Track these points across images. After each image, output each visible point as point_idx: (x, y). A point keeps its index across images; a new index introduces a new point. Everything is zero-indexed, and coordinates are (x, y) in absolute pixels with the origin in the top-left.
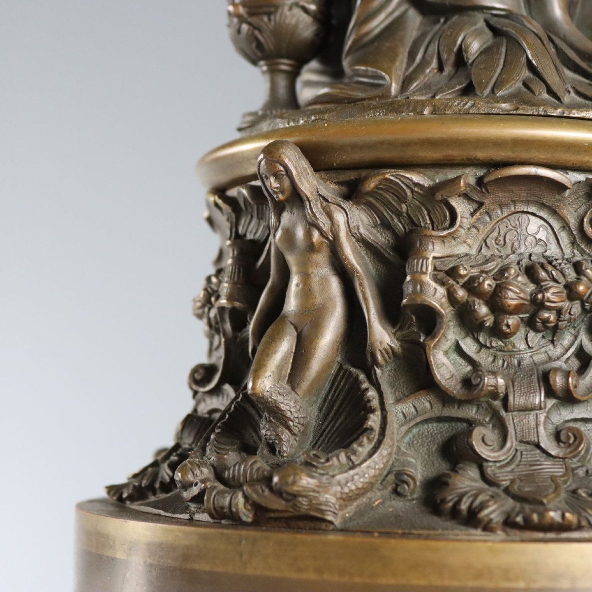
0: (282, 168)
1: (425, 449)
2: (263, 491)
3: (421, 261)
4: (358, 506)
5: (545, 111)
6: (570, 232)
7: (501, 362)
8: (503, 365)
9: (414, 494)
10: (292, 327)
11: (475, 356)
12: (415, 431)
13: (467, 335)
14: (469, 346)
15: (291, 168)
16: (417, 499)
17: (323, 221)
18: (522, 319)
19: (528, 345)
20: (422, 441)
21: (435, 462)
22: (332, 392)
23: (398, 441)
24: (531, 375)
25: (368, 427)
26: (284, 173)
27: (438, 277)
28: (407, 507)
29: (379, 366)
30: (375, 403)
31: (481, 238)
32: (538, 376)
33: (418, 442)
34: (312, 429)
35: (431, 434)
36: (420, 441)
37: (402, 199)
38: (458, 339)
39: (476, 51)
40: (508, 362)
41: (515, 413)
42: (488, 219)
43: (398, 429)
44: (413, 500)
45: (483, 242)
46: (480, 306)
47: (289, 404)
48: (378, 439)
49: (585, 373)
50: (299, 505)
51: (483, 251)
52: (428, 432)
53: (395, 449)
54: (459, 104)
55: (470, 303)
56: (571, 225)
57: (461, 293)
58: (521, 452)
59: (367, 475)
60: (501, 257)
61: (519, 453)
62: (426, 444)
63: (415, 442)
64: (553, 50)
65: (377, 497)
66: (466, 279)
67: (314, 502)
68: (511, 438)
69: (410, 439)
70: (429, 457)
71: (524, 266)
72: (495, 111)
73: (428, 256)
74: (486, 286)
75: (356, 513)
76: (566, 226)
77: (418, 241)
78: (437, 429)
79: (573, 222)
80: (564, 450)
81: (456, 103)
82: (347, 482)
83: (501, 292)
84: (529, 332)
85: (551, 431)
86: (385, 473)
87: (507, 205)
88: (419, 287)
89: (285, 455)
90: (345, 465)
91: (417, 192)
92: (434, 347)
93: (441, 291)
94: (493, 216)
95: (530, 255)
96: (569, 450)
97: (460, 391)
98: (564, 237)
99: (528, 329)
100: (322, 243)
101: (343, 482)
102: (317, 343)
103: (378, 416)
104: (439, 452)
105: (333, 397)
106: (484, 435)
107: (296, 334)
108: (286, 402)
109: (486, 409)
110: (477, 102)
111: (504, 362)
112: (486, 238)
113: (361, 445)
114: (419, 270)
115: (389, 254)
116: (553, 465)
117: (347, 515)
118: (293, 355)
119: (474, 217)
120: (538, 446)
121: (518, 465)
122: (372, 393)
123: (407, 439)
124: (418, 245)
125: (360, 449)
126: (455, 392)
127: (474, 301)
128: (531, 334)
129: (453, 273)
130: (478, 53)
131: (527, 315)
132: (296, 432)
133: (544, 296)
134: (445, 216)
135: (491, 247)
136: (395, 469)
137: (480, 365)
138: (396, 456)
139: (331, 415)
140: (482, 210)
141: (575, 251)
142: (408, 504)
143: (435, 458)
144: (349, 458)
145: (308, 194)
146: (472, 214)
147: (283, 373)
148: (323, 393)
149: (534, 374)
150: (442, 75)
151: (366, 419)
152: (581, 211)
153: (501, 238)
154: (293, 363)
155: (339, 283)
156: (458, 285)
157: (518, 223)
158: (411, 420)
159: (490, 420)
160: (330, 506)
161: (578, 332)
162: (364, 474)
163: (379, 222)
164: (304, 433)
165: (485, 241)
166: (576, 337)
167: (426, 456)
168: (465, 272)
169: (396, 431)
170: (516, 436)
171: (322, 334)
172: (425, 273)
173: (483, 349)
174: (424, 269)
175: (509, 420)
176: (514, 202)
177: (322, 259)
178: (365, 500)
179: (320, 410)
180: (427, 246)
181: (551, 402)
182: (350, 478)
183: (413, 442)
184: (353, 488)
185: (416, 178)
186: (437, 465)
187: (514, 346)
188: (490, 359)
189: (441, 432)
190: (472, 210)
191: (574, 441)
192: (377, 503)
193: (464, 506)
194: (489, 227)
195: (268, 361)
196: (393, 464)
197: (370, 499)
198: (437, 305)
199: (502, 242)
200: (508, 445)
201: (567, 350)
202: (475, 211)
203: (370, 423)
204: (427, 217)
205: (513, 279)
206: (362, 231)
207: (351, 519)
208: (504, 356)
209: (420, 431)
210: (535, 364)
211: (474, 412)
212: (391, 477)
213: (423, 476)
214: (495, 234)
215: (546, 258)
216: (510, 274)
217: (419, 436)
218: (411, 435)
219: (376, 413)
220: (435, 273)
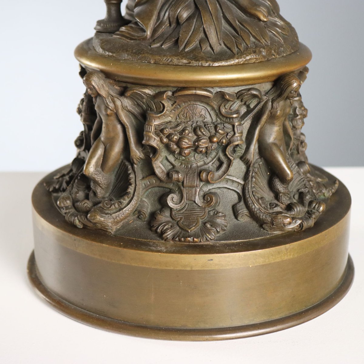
0: (92, 87)
1: (153, 198)
2: (85, 219)
3: (149, 126)
4: (123, 223)
5: (202, 64)
6: (215, 111)
7: (184, 166)
8: (184, 167)
9: (145, 219)
10: (103, 144)
11: (174, 162)
12: (150, 190)
13: (171, 154)
14: (171, 158)
15: (95, 87)
16: (146, 221)
17: (111, 105)
18: (192, 149)
19: (195, 159)
20: (152, 195)
21: (156, 205)
22: (120, 170)
23: (141, 196)
24: (195, 173)
25: (128, 192)
26: (93, 88)
27: (157, 133)
28: (142, 225)
29: (135, 164)
30: (133, 180)
31: (176, 114)
32: (197, 173)
33: (150, 195)
34: (112, 184)
35: (156, 192)
36: (151, 195)
37: (143, 98)
38: (166, 155)
39: (185, 18)
40: (186, 166)
41: (187, 188)
42: (179, 107)
43: (142, 191)
44: (145, 221)
45: (177, 115)
46: (173, 146)
47: (100, 178)
48: (132, 196)
49: (219, 170)
50: (97, 226)
51: (178, 120)
52: (155, 191)
53: (140, 199)
54: (165, 60)
55: (169, 144)
56: (215, 108)
57: (165, 140)
58: (188, 204)
59: (125, 214)
60: (184, 122)
61: (187, 205)
62: (153, 197)
63: (149, 195)
64: (222, 14)
65: (131, 219)
66: (167, 134)
67: (103, 225)
68: (184, 199)
69: (148, 194)
70: (154, 202)
71: (193, 127)
72: (180, 64)
73: (152, 125)
74: (174, 139)
75: (122, 226)
76: (213, 109)
77: (149, 118)
78: (158, 190)
79: (216, 107)
80: (205, 204)
81: (164, 59)
82: (116, 217)
83: (180, 142)
84: (195, 154)
85: (202, 195)
86: (134, 210)
87: (187, 102)
88: (148, 138)
89: (99, 197)
90: (118, 208)
91: (149, 96)
92: (155, 161)
93: (158, 139)
94: (181, 106)
95: (197, 122)
96: (207, 204)
97: (166, 178)
98: (212, 113)
99: (195, 153)
100: (112, 113)
101: (115, 217)
102: (111, 153)
103: (133, 186)
104: (158, 200)
105: (120, 172)
106: (173, 197)
107: (104, 147)
108: (98, 177)
109: (176, 185)
110: (173, 59)
111: (185, 166)
112: (179, 114)
113: (124, 200)
114: (148, 130)
115: (140, 117)
116: (200, 210)
117: (118, 227)
118: (102, 156)
119: (173, 107)
120: (195, 202)
121: (186, 210)
122: (132, 176)
123: (146, 194)
124: (149, 119)
125: (124, 201)
126: (163, 179)
127: (170, 144)
128: (196, 155)
129: (162, 131)
130: (186, 19)
131: (194, 148)
132: (104, 188)
133: (198, 144)
134: (161, 106)
135: (181, 118)
136: (138, 209)
137: (175, 166)
138: (140, 203)
139: (119, 179)
140: (176, 104)
141: (218, 119)
142: (142, 223)
143: (156, 203)
144: (119, 205)
145: (104, 96)
146: (172, 105)
147: (99, 164)
148: (116, 170)
149: (196, 172)
150: (170, 28)
151: (127, 188)
152: (219, 103)
153: (185, 114)
154: (103, 159)
155: (121, 127)
156: (164, 137)
157: (192, 109)
158: (147, 187)
159: (178, 189)
160: (109, 227)
161: (218, 152)
162: (124, 213)
163: (136, 104)
164: (107, 188)
165: (178, 115)
166: (217, 154)
167: (153, 202)
168: (167, 132)
169: (141, 192)
170: (186, 198)
171: (113, 150)
172: (151, 132)
173: (177, 160)
174: (150, 130)
175: (184, 191)
176: (190, 101)
177: (113, 118)
178: (126, 220)
179: (116, 176)
180: (152, 120)
181: (202, 184)
182: (118, 215)
183: (148, 195)
184: (119, 219)
185: (147, 91)
186: (156, 206)
187: (189, 159)
188: (180, 164)
189: (159, 192)
190: (172, 104)
191: (210, 200)
192: (131, 222)
193: (159, 230)
194: (180, 110)
195: (91, 160)
196: (138, 206)
197: (129, 220)
198: (155, 145)
199: (185, 116)
200: (183, 201)
201: (213, 159)
202: (173, 104)
203: (129, 190)
204: (154, 105)
205: (187, 135)
206: (129, 108)
207: (119, 229)
208: (185, 163)
209: (152, 190)
210: (198, 167)
211: (172, 186)
212: (137, 212)
213: (150, 210)
214: (183, 113)
215: (204, 122)
216: (185, 133)
217: (151, 193)
218: (148, 192)
219: (132, 185)
220: (156, 130)
